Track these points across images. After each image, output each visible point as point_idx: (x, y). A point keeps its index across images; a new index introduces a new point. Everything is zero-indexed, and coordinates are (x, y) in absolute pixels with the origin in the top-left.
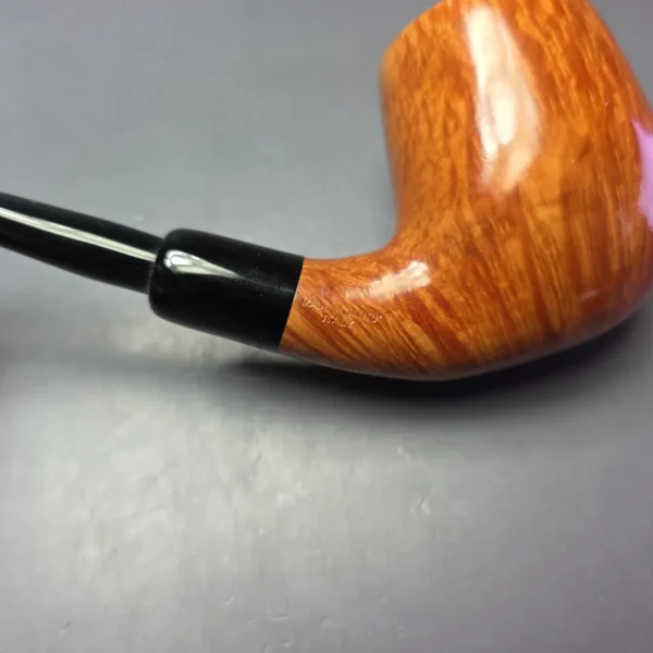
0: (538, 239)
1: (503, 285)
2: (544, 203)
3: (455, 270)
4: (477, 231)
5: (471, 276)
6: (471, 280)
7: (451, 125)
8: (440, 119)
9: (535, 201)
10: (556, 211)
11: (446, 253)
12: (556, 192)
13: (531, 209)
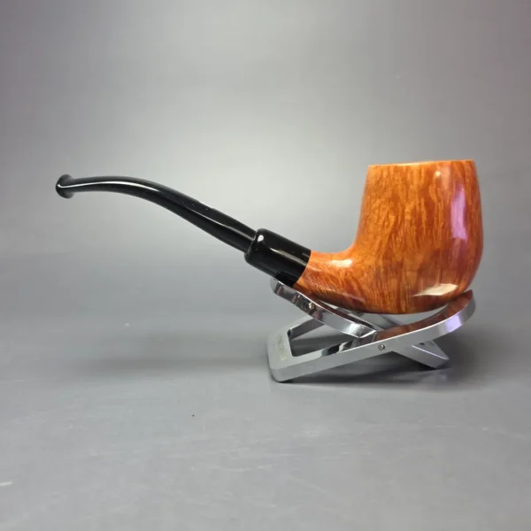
0: (405, 282)
1: (386, 292)
2: (411, 270)
3: (370, 280)
4: (382, 270)
5: (374, 283)
6: (374, 286)
7: (386, 223)
8: (383, 218)
9: (408, 268)
10: (415, 274)
11: (368, 273)
12: (418, 267)
13: (405, 271)
